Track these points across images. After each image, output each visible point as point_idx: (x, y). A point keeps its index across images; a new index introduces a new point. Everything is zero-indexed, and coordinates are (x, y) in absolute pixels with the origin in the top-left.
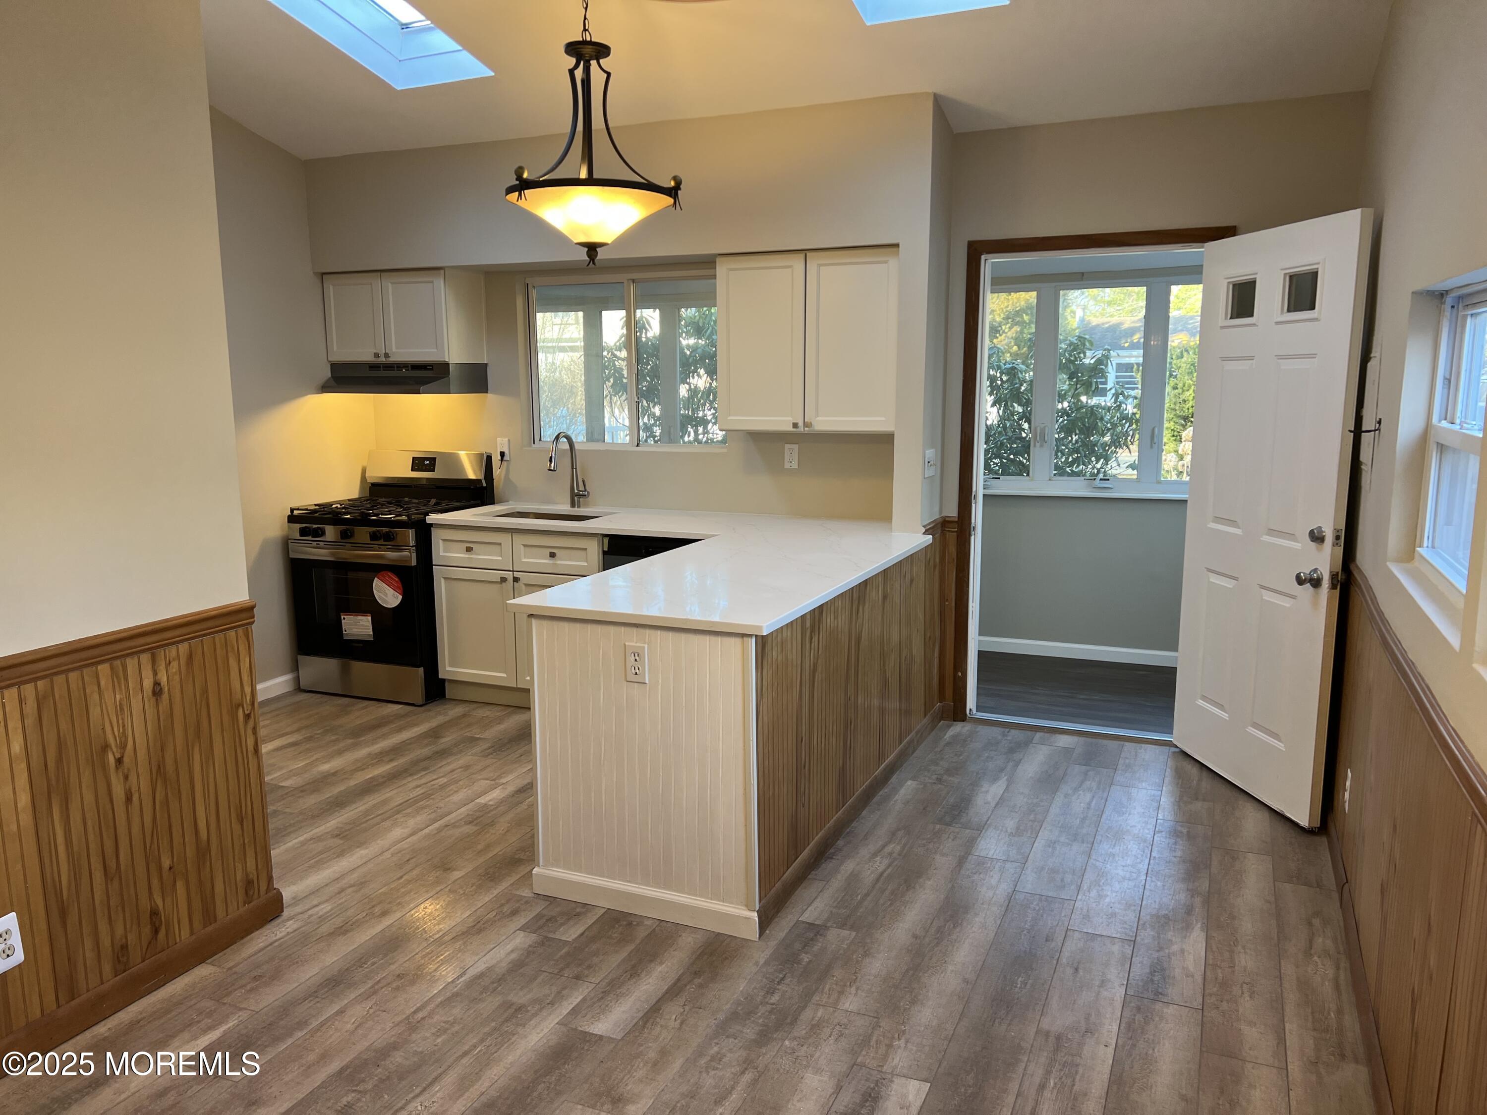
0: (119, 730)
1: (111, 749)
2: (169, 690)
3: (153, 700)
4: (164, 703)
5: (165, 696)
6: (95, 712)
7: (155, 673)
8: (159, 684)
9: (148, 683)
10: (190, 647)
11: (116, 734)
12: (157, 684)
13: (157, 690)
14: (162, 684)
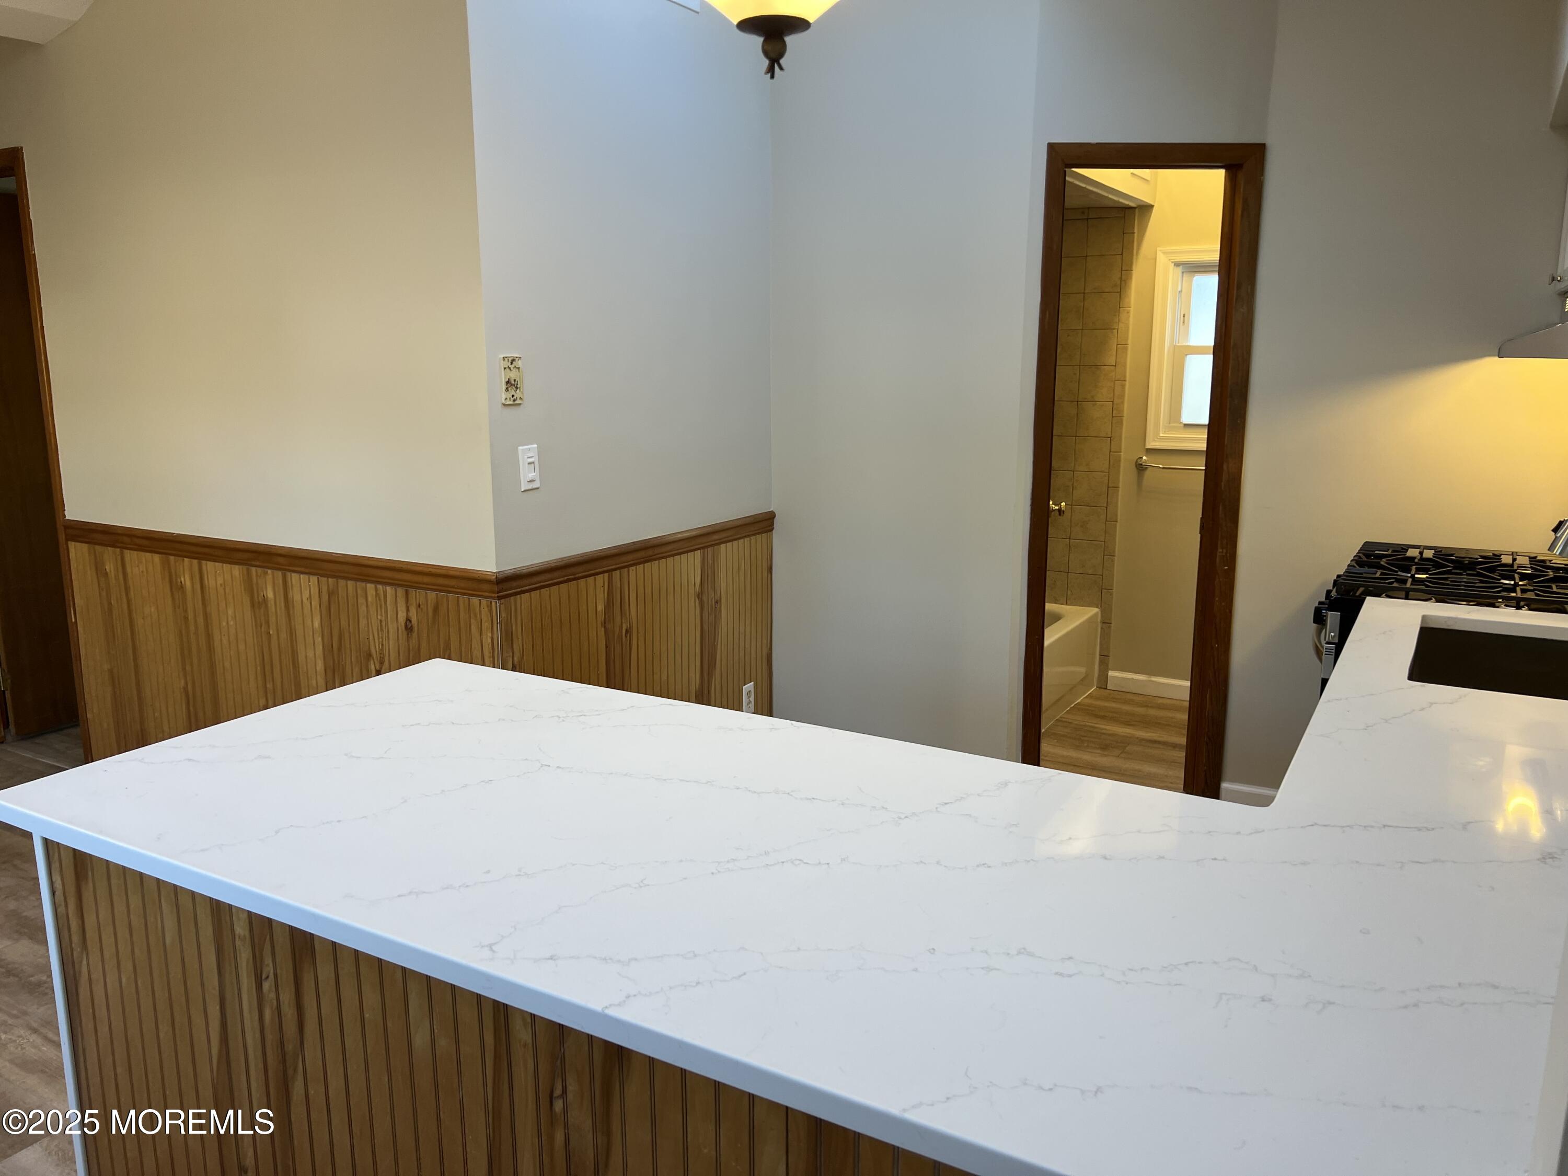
0: (379, 647)
1: (373, 658)
2: (418, 630)
3: (405, 633)
4: (414, 641)
5: (415, 635)
6: (363, 622)
7: (408, 610)
8: (410, 621)
9: (402, 616)
10: (437, 597)
11: (377, 649)
12: (408, 620)
13: (409, 627)
14: (413, 623)
